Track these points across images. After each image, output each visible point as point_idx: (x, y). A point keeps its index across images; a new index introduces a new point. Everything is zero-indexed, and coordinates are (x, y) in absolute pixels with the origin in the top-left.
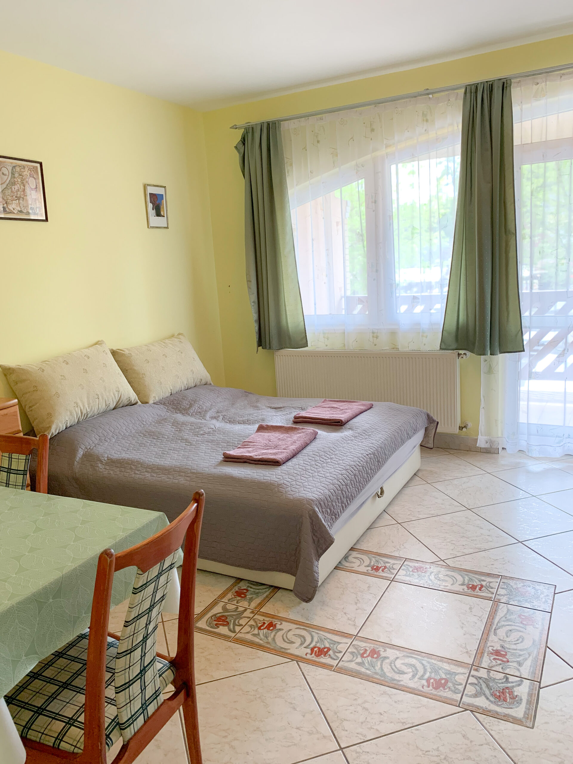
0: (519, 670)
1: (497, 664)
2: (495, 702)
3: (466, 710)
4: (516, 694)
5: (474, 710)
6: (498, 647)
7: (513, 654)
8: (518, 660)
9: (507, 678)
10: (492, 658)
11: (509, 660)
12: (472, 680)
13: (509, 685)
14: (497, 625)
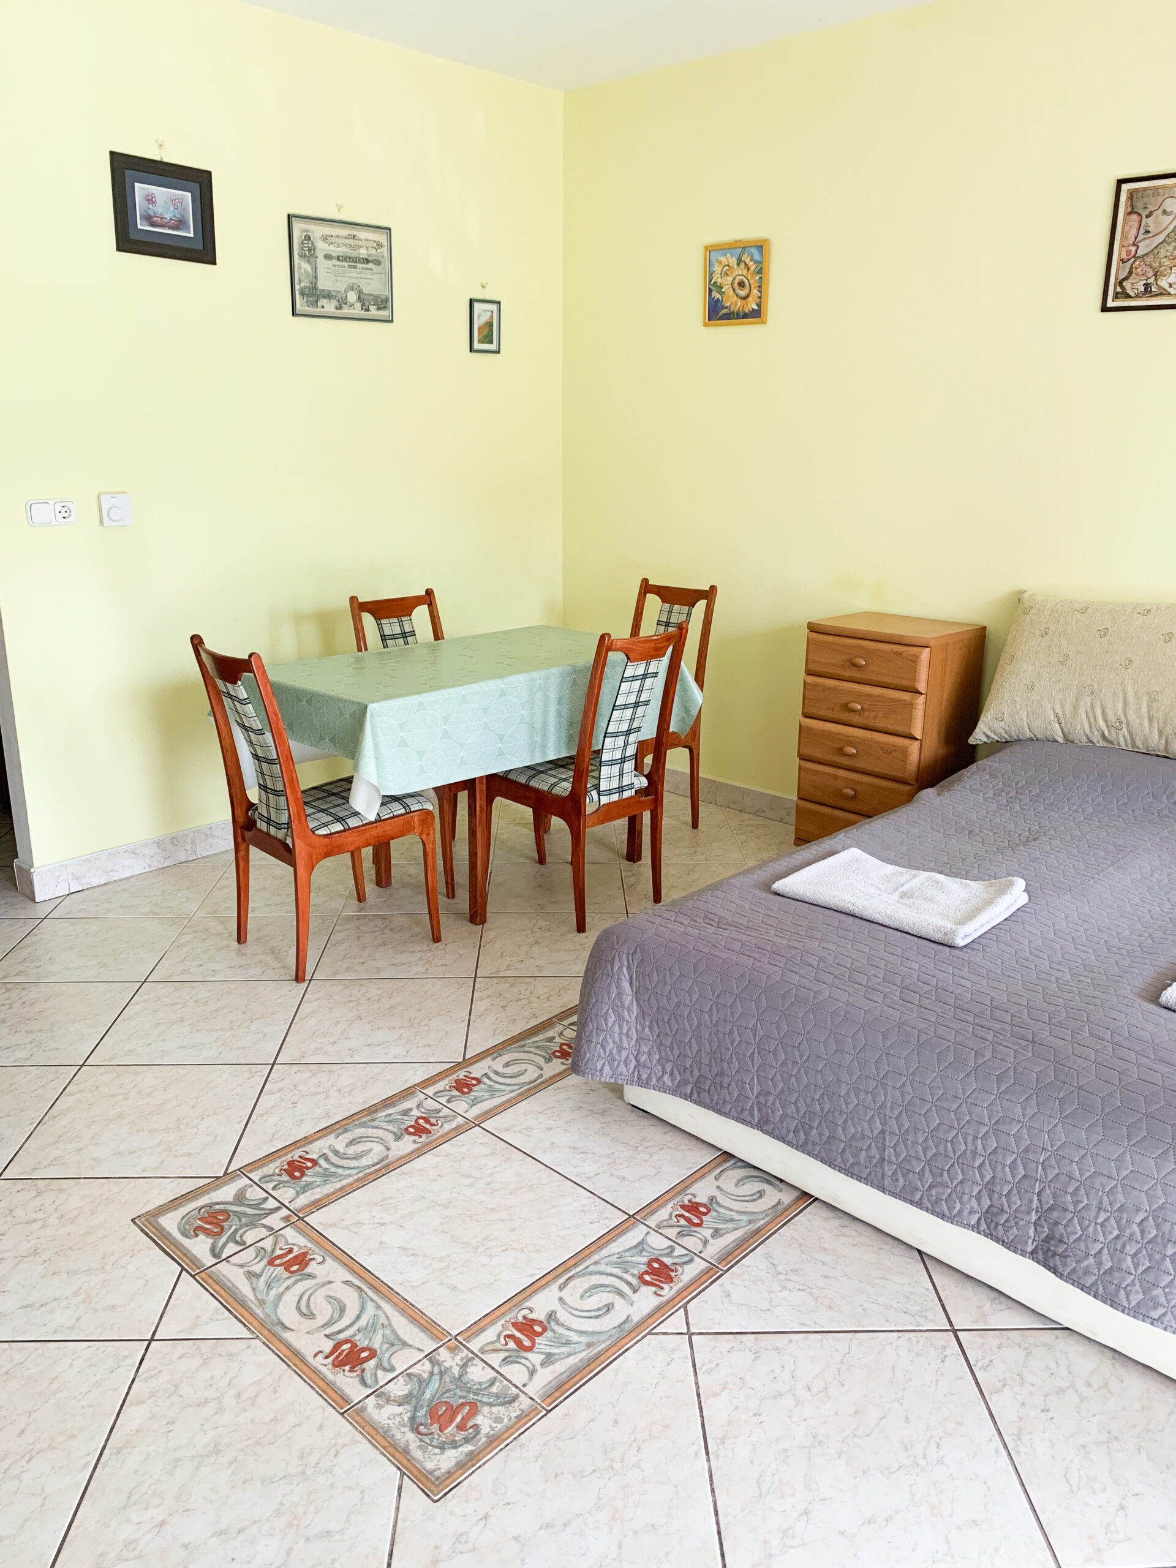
0: (242, 1266)
1: (278, 1248)
2: (211, 1207)
3: (226, 1173)
4: (202, 1237)
5: (218, 1181)
6: (312, 1268)
7: (278, 1279)
8: (262, 1279)
9: (237, 1243)
10: (295, 1249)
11: (272, 1268)
12: (271, 1204)
13: (223, 1239)
14: (372, 1300)
